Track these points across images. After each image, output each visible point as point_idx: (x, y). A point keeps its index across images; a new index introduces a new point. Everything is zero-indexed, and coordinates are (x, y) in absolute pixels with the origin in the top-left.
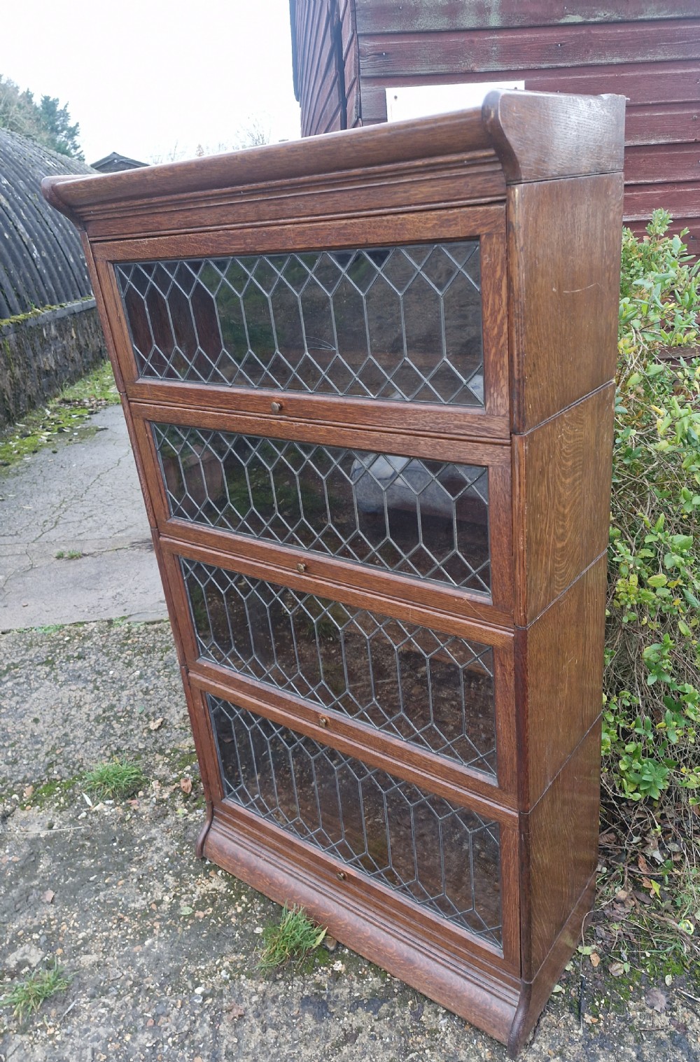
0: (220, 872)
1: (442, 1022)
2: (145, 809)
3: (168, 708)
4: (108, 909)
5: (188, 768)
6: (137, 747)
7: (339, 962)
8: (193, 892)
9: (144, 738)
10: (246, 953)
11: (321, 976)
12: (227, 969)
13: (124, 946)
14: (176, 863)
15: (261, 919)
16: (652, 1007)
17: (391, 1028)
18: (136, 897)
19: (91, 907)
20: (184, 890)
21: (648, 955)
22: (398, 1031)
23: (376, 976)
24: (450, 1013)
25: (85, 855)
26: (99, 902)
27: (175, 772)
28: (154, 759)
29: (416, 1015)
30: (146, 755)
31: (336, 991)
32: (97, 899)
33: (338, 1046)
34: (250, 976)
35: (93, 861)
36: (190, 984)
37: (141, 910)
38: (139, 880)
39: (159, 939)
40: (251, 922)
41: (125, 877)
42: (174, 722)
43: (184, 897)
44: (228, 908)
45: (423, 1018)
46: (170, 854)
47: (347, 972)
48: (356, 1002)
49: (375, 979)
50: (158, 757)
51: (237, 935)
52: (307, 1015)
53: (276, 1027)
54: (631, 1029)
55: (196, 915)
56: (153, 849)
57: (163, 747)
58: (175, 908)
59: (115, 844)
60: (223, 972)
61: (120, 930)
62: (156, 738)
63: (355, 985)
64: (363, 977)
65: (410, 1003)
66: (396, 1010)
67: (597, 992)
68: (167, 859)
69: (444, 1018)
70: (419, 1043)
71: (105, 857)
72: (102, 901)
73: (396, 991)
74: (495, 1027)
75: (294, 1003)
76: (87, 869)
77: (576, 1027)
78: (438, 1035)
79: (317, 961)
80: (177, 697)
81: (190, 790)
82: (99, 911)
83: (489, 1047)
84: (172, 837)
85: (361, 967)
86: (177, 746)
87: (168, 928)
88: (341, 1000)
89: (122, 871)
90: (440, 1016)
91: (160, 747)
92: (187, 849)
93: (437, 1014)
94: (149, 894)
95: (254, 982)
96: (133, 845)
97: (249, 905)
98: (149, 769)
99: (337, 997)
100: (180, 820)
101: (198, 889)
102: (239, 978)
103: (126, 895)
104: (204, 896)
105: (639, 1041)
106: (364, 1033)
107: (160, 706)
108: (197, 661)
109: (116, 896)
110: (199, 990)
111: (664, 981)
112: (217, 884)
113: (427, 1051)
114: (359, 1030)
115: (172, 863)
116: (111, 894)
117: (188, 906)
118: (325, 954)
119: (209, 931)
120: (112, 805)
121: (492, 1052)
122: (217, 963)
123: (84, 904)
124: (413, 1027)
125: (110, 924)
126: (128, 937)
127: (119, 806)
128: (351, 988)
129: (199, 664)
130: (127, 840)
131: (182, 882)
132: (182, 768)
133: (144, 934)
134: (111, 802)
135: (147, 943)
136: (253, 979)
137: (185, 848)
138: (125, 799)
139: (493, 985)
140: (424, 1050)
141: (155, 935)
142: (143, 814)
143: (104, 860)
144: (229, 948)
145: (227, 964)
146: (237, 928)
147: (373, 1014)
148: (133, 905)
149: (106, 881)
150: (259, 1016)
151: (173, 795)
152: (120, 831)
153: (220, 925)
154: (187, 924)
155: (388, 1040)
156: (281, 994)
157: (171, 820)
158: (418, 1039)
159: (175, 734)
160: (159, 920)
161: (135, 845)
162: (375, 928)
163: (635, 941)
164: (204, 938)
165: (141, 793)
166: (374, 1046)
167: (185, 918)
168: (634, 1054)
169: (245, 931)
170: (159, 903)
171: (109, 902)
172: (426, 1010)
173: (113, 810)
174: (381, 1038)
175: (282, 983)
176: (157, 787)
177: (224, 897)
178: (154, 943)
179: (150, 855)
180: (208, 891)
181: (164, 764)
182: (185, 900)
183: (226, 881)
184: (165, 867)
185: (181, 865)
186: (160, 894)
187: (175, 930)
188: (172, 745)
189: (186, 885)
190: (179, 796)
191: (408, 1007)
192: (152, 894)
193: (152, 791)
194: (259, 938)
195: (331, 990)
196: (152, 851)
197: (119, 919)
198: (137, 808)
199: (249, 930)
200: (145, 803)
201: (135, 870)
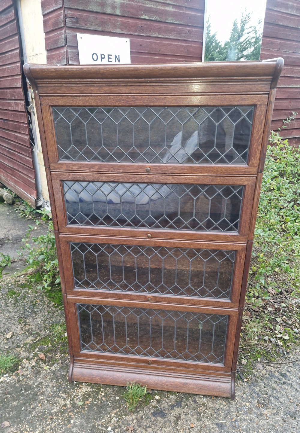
0: (84, 384)
1: (204, 400)
2: (26, 373)
3: (11, 327)
4: (42, 417)
5: (37, 349)
6: (5, 348)
7: (157, 396)
8: (78, 396)
9: (6, 343)
10: (119, 408)
11: (153, 403)
13: (62, 427)
14: (60, 388)
15: (115, 394)
16: (260, 369)
17: (189, 409)
18: (52, 408)
19: (32, 420)
20: (72, 396)
21: (249, 355)
22: (192, 409)
23: (172, 395)
24: (205, 396)
25: (11, 401)
26: (34, 416)
27: (31, 353)
28: (17, 351)
29: (195, 401)
30: (12, 350)
31: (162, 406)
32: (33, 416)
33: (176, 423)
34: (126, 415)
35: (17, 402)
36: (104, 429)
37: (59, 411)
38: (48, 401)
39: (76, 418)
40: (111, 397)
41: (39, 402)
42: (18, 332)
43: (75, 399)
44: (98, 396)
45: (197, 401)
46: (54, 386)
47: (161, 398)
48: (172, 407)
49: (173, 396)
50: (18, 349)
51: (109, 403)
52: (158, 418)
53: (150, 427)
54: (258, 378)
55: (86, 403)
56: (44, 387)
57: (18, 344)
58: (74, 405)
59: (23, 391)
60: (114, 418)
61: (55, 422)
62: (12, 341)
63: (168, 401)
64: (168, 398)
65: (190, 398)
66: (187, 403)
67: (243, 371)
68: (55, 388)
69: (204, 398)
70: (201, 410)
71: (23, 398)
72: (36, 415)
73: (183, 397)
74: (224, 393)
75: (150, 416)
76: (17, 406)
77: (244, 384)
78: (206, 405)
79: (148, 399)
80: (12, 321)
81: (45, 358)
82: (38, 420)
83: (223, 401)
84: (50, 379)
85: (165, 394)
86: (25, 342)
87: (77, 412)
88: (166, 408)
89: (35, 400)
90: (202, 398)
91: (17, 344)
92: (61, 381)
93: (201, 398)
94: (57, 404)
95: (129, 416)
96: (32, 389)
97: (106, 391)
98: (17, 356)
99: (164, 408)
100: (49, 371)
101: (79, 394)
102: (122, 417)
103: (46, 408)
104: (84, 395)
105: (262, 380)
106: (182, 415)
107: (6, 327)
108: (74, 290)
109: (42, 411)
110: (109, 429)
111: (258, 361)
112: (85, 389)
114: (180, 414)
115: (59, 389)
116: (38, 411)
117: (79, 401)
118: (149, 396)
119: (96, 407)
120: (8, 376)
121: (225, 402)
122: (109, 416)
123: (28, 420)
124: (196, 406)
125: (48, 422)
126: (61, 424)
127: (12, 375)
128: (167, 403)
129: (75, 291)
130: (28, 388)
131: (69, 394)
132: (34, 350)
133: (67, 420)
134: (7, 375)
135: (72, 422)
137: (60, 381)
138: (13, 372)
139: (220, 379)
140: (205, 411)
141: (73, 418)
142: (27, 375)
143: (23, 399)
144: (109, 409)
145: (113, 415)
146: (107, 401)
147: (181, 407)
148: (53, 411)
149: (32, 407)
150: (140, 427)
151: (37, 363)
152: (21, 385)
153: (99, 403)
154: (84, 408)
155: (191, 413)
156: (143, 416)
157: (43, 372)
158: (200, 408)
159: (21, 338)
160: (71, 411)
161: (34, 388)
162: (167, 378)
163: (243, 352)
164: (96, 410)
165: (20, 367)
166: (188, 417)
167: (81, 407)
168: (263, 384)
169: (112, 401)
170: (65, 405)
171: (40, 414)
172: (197, 398)
173: (10, 378)
174: (189, 413)
175: (140, 412)
176: (27, 362)
177: (93, 392)
178: (75, 421)
179: (45, 389)
180: (84, 393)
181: (23, 351)
182: (77, 400)
183: (89, 386)
184: (56, 391)
185: (63, 388)
186: (63, 402)
187: (81, 412)
188: (22, 342)
189: (72, 394)
190: (41, 362)
191: (190, 400)
192: (59, 404)
193: (25, 364)
194: (120, 401)
195: (160, 406)
196: (45, 388)
197: (51, 419)
198: (22, 373)
199: (113, 400)
200: (25, 370)
201: (42, 398)
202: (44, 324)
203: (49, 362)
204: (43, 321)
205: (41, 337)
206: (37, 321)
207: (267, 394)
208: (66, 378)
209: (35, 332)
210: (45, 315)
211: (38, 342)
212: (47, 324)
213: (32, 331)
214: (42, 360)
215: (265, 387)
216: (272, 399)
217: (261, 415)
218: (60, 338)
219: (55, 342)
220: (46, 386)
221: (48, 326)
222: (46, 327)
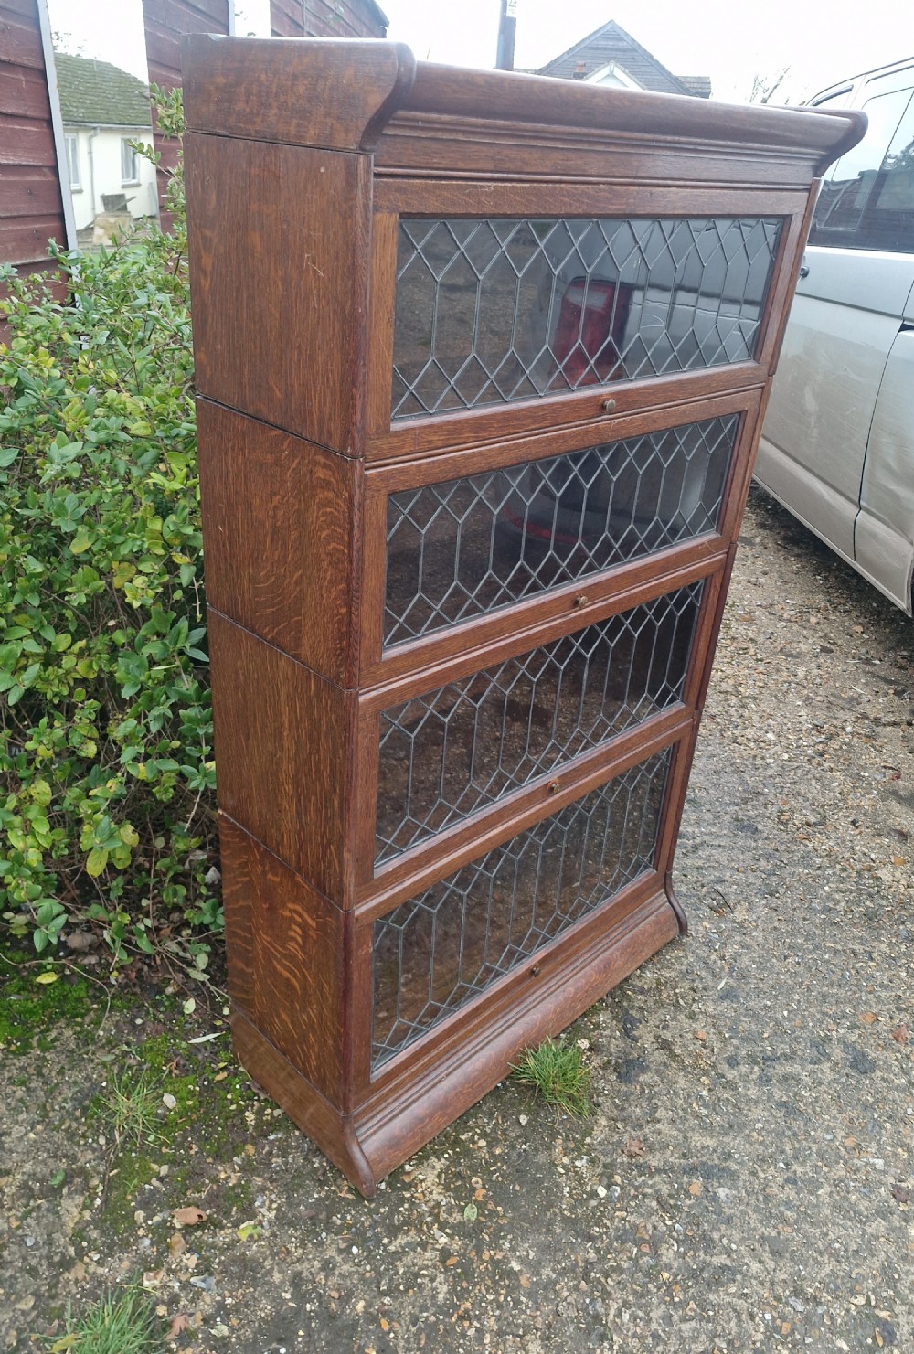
0: (408, 1168)
1: (649, 975)
2: (206, 1305)
5: (140, 1215)
6: (23, 1313)
7: (577, 1042)
8: (438, 1205)
9: (7, 1295)
10: (554, 1135)
11: (593, 1062)
12: (573, 1160)
13: (517, 1302)
14: (367, 1234)
15: (503, 1117)
17: (654, 1012)
18: (425, 1293)
20: (429, 1219)
22: (658, 1009)
23: (599, 1014)
27: (136, 1243)
28: (76, 1281)
29: (641, 992)
30: (53, 1297)
31: (613, 1051)
33: (673, 1056)
34: (588, 1133)
36: (594, 1203)
37: (455, 1281)
38: (386, 1293)
39: (513, 1249)
40: (506, 1130)
41: (373, 1320)
43: (443, 1216)
44: (476, 1158)
45: (645, 987)
46: (343, 1246)
47: (590, 1039)
48: (627, 1036)
50: (78, 1272)
51: (523, 1147)
52: (641, 1079)
53: (655, 1109)
55: (480, 1199)
56: (321, 1277)
57: (57, 1259)
58: (460, 1230)
60: (578, 1163)
61: (485, 1313)
62: (21, 1269)
64: (598, 1026)
65: (629, 993)
66: (636, 1005)
68: (355, 1250)
69: (645, 973)
70: (669, 996)
73: (616, 1001)
75: (625, 1089)
78: (662, 981)
83: (673, 950)
84: (303, 1246)
85: (586, 1025)
86: (69, 1230)
87: (496, 1237)
88: (624, 1048)
89: (354, 1330)
90: (643, 975)
91: (50, 1265)
92: (343, 1218)
93: (641, 977)
94: (423, 1272)
95: (596, 1128)
96: (297, 1316)
97: (478, 1131)
99: (619, 1051)
100: (267, 1233)
101: (435, 1196)
102: (589, 1145)
103: (416, 1311)
104: (447, 1188)
106: (661, 1033)
109: (413, 1330)
110: (602, 1192)
112: (428, 1173)
113: (677, 991)
114: (657, 1037)
115: (366, 1240)
116: (407, 1340)
117: (461, 1211)
119: (511, 1183)
121: (677, 949)
122: (562, 1171)
124: (654, 996)
125: (471, 1332)
126: (502, 1298)
128: (610, 1037)
130: (281, 1327)
131: (413, 1224)
132: (134, 1226)
133: (501, 1275)
135: (515, 1266)
136: (593, 1129)
137: (338, 1222)
138: (164, 1340)
140: (676, 994)
141: (504, 1257)
142: (221, 1305)
144: (541, 1158)
145: (566, 1160)
146: (513, 1147)
147: (640, 1023)
148: (441, 1297)
150: (641, 1127)
151: (195, 1248)
152: (248, 1345)
153: (504, 1168)
154: (493, 1212)
155: (667, 1017)
156: (613, 1102)
157: (256, 1250)
158: (665, 995)
159: (34, 1233)
160: (479, 1251)
161: (300, 1310)
164: (521, 1188)
165: (161, 1311)
166: (674, 1028)
167: (485, 1216)
169: (518, 1137)
170: (445, 1254)
171: (423, 1342)
172: (637, 983)
174: (665, 1021)
175: (601, 1099)
176: (160, 1277)
177: (455, 1161)
178: (519, 1257)
179: (334, 1280)
180: (439, 1184)
181: (100, 1263)
182: (451, 1215)
183: (427, 1158)
184: (370, 1251)
185: (373, 1227)
186: (428, 1255)
187: (501, 1228)
188: (61, 1240)
189: (421, 1215)
190: (205, 1236)
191: (633, 996)
192: (427, 1267)
193: (165, 1287)
194: (535, 1120)
195: (611, 1055)
196: (326, 1278)
197: (465, 1317)
198: (199, 1316)
199: (518, 1131)
200: (192, 1301)
201: (362, 1304)
202: (57, 1129)
203: (227, 1214)
204: (39, 1122)
205: (98, 1173)
206: (20, 1139)
207: (703, 886)
208: (344, 1199)
209: (60, 1178)
210: (21, 1100)
211: (114, 1194)
212: (62, 1121)
213: (41, 1181)
214: (201, 1225)
215: (686, 876)
216: (718, 887)
217: (741, 925)
218: (164, 1124)
219: (164, 1150)
220: (323, 1268)
221: (75, 1125)
222: (74, 1135)
